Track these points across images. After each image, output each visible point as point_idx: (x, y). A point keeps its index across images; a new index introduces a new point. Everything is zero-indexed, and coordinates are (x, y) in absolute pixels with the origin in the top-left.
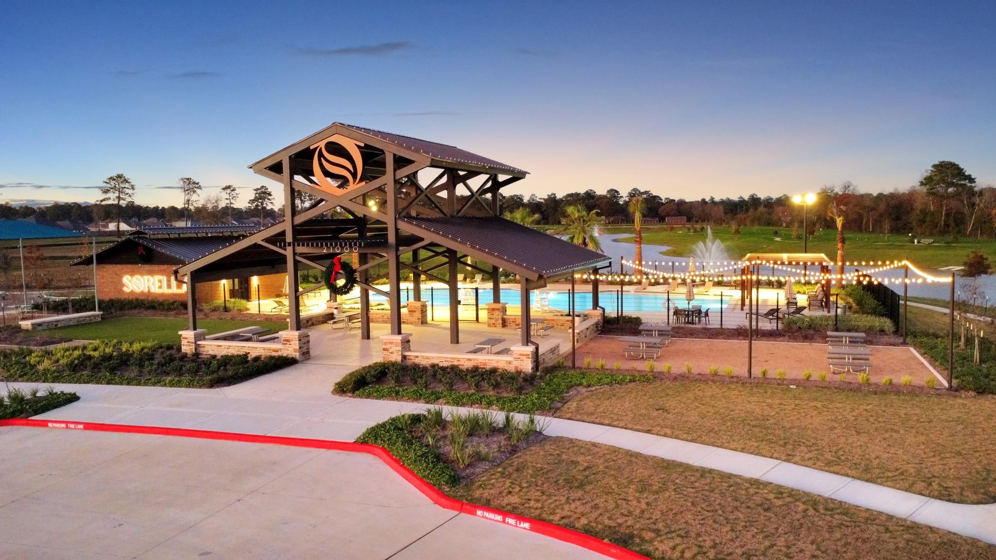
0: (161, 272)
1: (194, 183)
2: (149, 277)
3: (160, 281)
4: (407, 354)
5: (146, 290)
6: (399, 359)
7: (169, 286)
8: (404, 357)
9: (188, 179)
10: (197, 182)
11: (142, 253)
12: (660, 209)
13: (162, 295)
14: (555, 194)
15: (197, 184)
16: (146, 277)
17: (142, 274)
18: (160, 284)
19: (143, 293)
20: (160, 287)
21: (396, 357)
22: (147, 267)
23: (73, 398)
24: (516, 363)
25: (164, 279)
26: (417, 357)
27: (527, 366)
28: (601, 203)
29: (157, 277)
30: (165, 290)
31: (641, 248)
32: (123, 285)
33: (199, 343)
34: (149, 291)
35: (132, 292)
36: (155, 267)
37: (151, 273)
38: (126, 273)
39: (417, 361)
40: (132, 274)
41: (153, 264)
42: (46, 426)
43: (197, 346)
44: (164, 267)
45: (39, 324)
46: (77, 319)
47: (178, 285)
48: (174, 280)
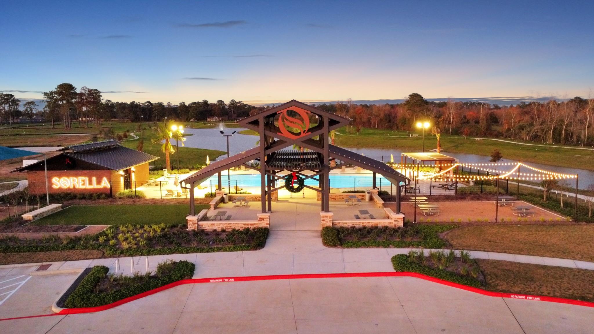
0: (85, 175)
2: (75, 178)
3: (83, 181)
5: (72, 187)
6: (331, 225)
7: (90, 183)
8: (333, 224)
11: (68, 163)
13: (85, 189)
14: (184, 102)
16: (72, 178)
17: (68, 176)
18: (83, 183)
19: (69, 189)
20: (84, 184)
22: (73, 172)
23: (191, 264)
25: (86, 179)
26: (339, 223)
29: (81, 178)
30: (88, 186)
32: (52, 184)
33: (199, 223)
34: (74, 187)
35: (60, 189)
36: (80, 172)
37: (76, 175)
38: (55, 176)
39: (339, 225)
40: (60, 176)
41: (76, 170)
44: (86, 172)
45: (36, 216)
46: (52, 210)
47: (99, 182)
48: (94, 179)
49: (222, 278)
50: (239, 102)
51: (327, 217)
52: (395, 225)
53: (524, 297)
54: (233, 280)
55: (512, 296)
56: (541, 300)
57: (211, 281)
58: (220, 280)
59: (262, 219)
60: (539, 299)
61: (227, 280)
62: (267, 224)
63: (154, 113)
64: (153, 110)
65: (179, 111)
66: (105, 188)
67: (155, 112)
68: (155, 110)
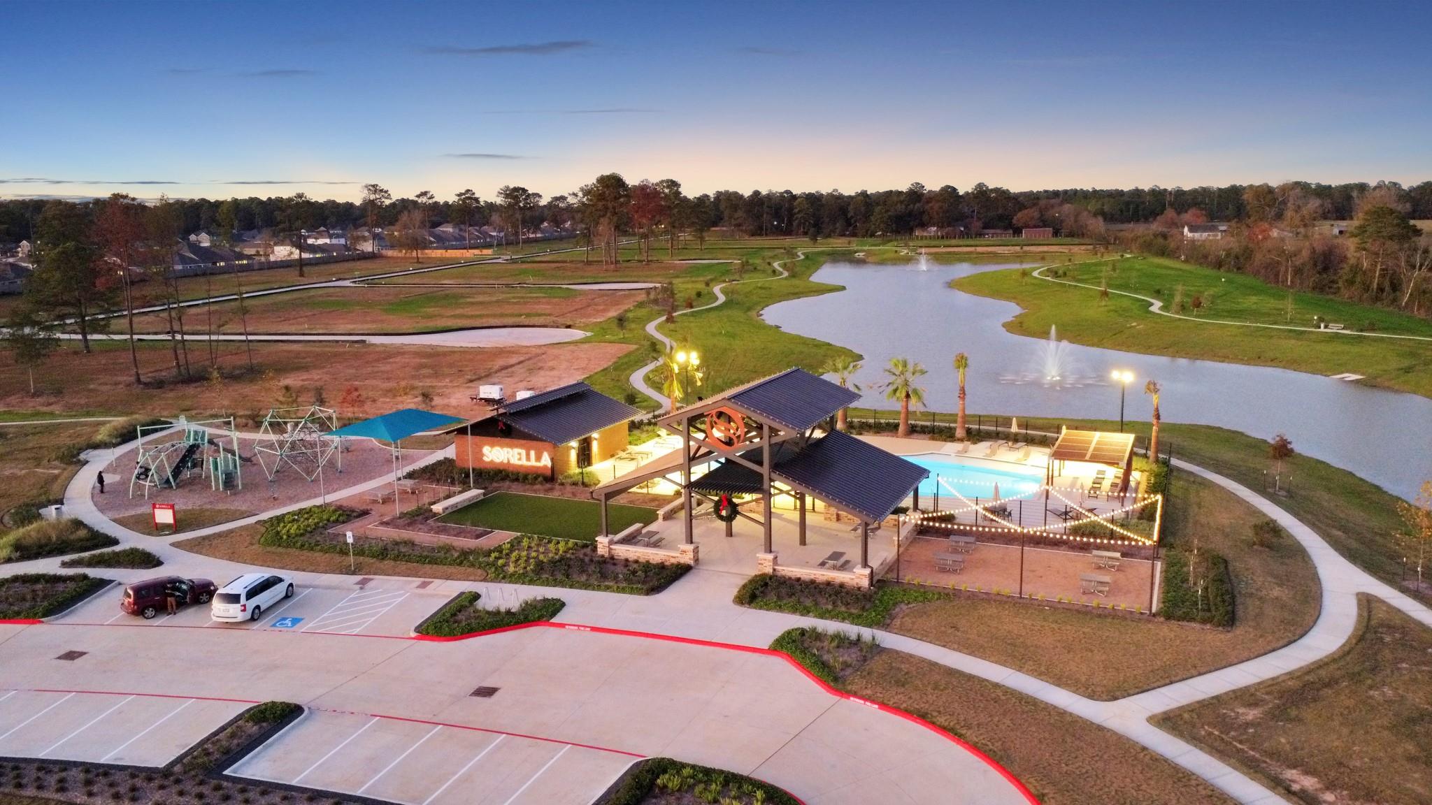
0: (521, 446)
1: (381, 191)
2: (509, 450)
3: (519, 454)
4: (776, 567)
5: (506, 461)
6: (771, 571)
7: (528, 458)
8: (774, 570)
9: (373, 186)
10: (385, 189)
11: (502, 428)
12: (1015, 218)
13: (521, 466)
14: (867, 190)
15: (386, 192)
16: (506, 450)
17: (502, 446)
18: (519, 457)
19: (502, 463)
20: (520, 459)
21: (769, 570)
22: (507, 440)
24: (857, 581)
25: (523, 452)
27: (865, 583)
29: (517, 450)
30: (524, 462)
31: (964, 404)
32: (483, 455)
33: (611, 547)
34: (509, 461)
35: (492, 462)
36: (516, 441)
37: (511, 446)
38: (485, 444)
39: (783, 573)
40: (492, 445)
41: (513, 438)
43: (610, 549)
44: (523, 442)
45: (447, 508)
46: (469, 500)
47: (538, 458)
48: (532, 453)
49: (579, 626)
50: (997, 190)
51: (765, 560)
52: (857, 584)
53: (862, 702)
55: (852, 698)
56: (879, 708)
57: (567, 627)
58: (576, 628)
59: (685, 552)
60: (876, 706)
61: (582, 628)
62: (690, 559)
63: (797, 218)
64: (796, 211)
66: (545, 467)
67: (799, 216)
68: (799, 212)
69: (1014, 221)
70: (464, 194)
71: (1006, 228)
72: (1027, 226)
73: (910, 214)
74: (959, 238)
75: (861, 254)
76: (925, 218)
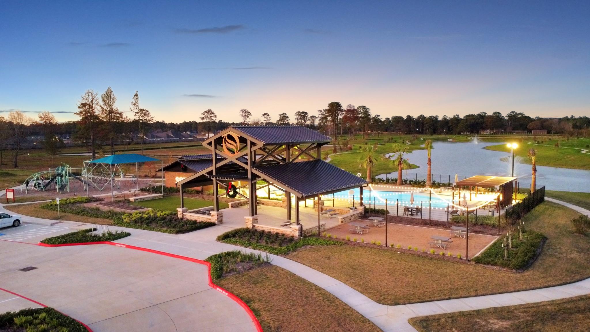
1: (248, 112)
4: (255, 225)
6: (251, 227)
8: (253, 226)
9: (245, 110)
10: (249, 111)
12: (528, 125)
14: (458, 115)
15: (249, 112)
17: (183, 176)
21: (250, 226)
23: (129, 234)
24: (293, 233)
26: (258, 226)
27: (296, 234)
28: (487, 121)
31: (431, 168)
32: (175, 181)
33: (184, 213)
36: (188, 174)
38: (177, 176)
40: (179, 176)
41: (187, 172)
42: (115, 245)
43: (183, 215)
45: (137, 199)
50: (520, 114)
51: (249, 220)
53: (222, 291)
54: (125, 246)
55: (217, 289)
56: (228, 296)
57: (116, 245)
59: (213, 215)
60: (227, 294)
61: (123, 246)
62: (215, 220)
63: (425, 126)
64: (425, 123)
65: (450, 124)
67: (426, 125)
68: (426, 123)
69: (528, 127)
70: (282, 115)
71: (524, 130)
72: (534, 129)
73: (477, 123)
74: (500, 134)
75: (451, 139)
76: (484, 125)
